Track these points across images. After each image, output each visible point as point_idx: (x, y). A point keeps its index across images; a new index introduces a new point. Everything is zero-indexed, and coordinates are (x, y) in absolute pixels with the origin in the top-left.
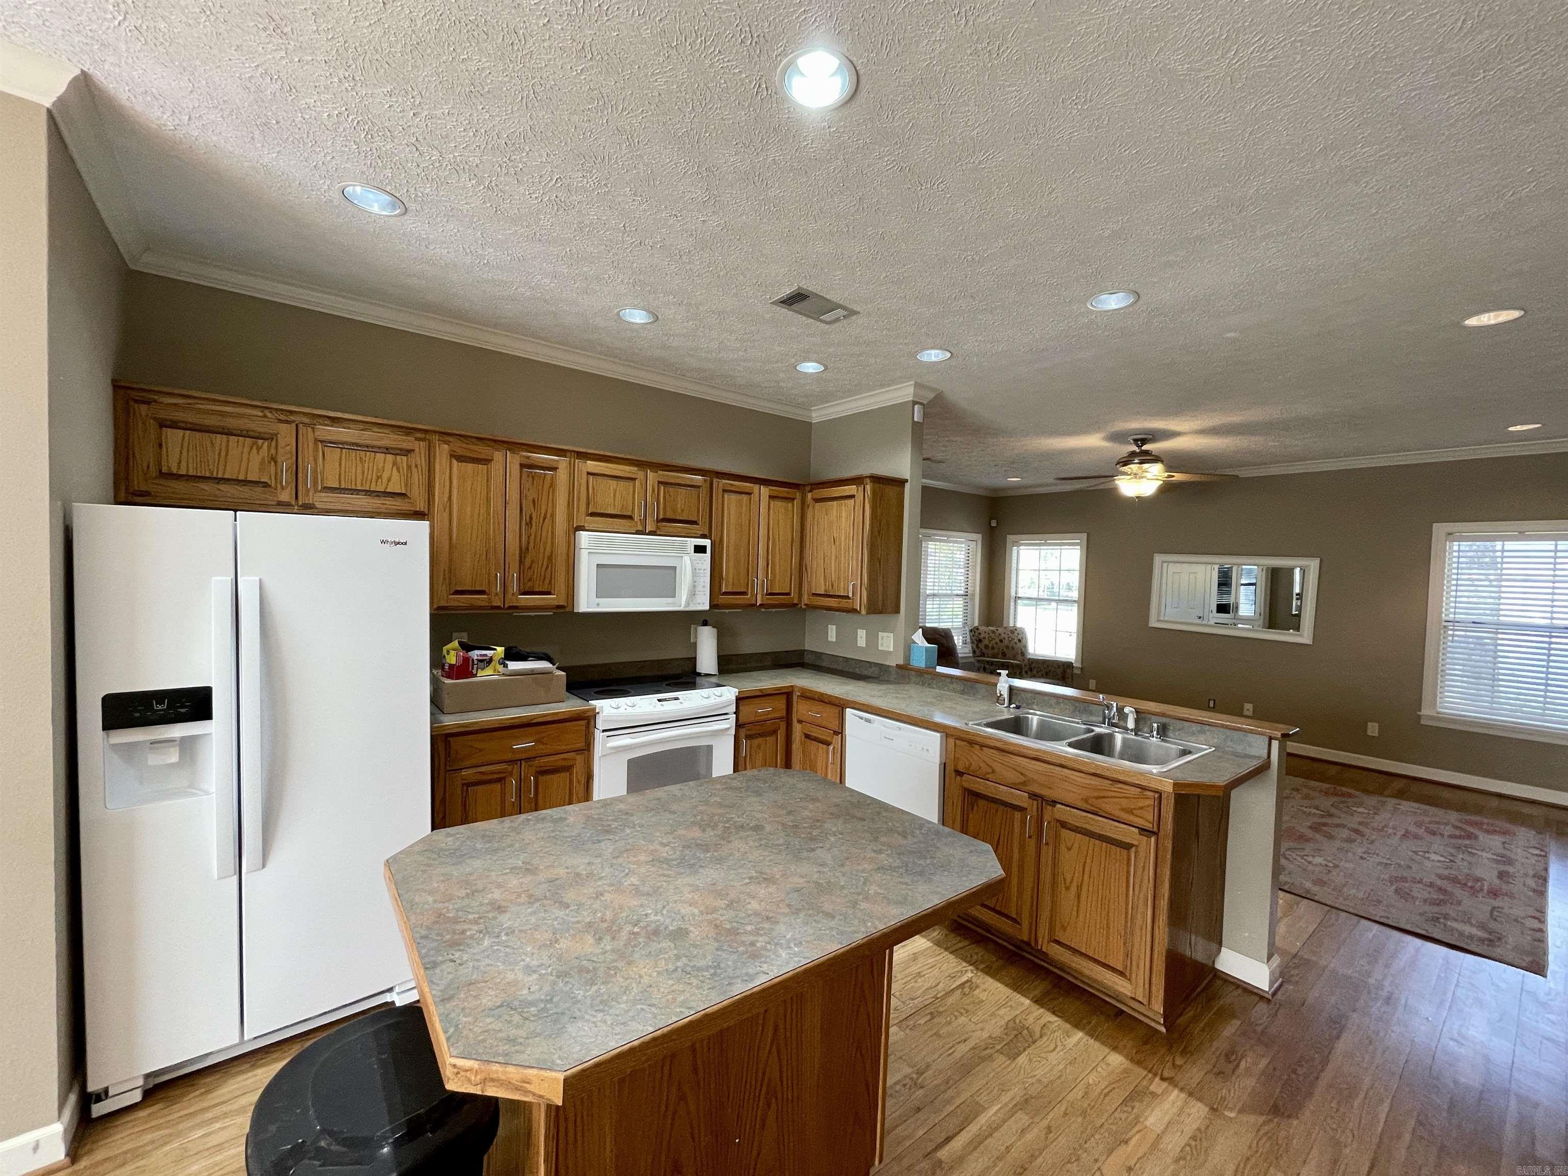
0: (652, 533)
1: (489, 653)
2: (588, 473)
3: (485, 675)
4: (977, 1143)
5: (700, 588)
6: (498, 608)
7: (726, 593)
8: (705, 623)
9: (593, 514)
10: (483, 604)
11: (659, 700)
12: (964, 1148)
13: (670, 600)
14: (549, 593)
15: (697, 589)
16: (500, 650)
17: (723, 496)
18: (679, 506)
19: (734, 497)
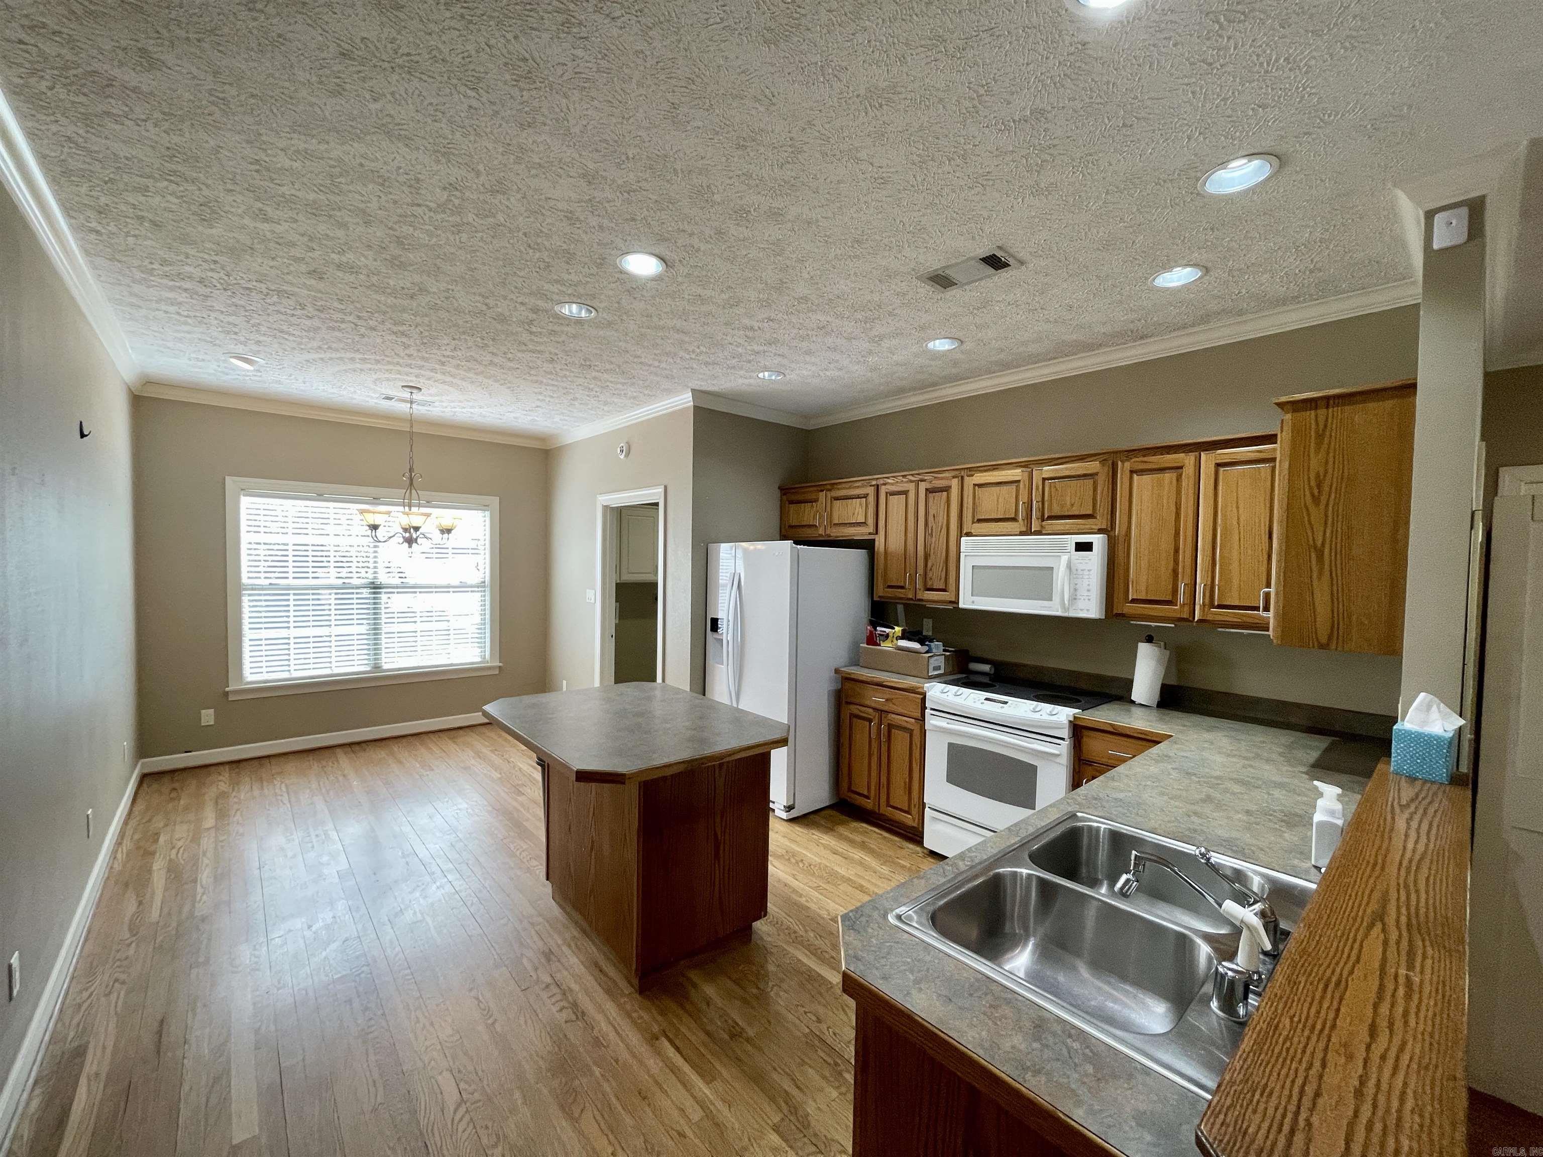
0: (1038, 533)
1: (887, 630)
2: (975, 485)
3: (886, 646)
4: (674, 1070)
5: (1082, 592)
6: (912, 599)
7: (1134, 601)
8: (1149, 640)
9: (979, 521)
10: (903, 596)
11: (987, 699)
12: (668, 1058)
13: (1046, 603)
14: (944, 590)
15: (1078, 593)
16: (898, 629)
17: (1131, 478)
18: (1068, 498)
19: (1146, 478)
